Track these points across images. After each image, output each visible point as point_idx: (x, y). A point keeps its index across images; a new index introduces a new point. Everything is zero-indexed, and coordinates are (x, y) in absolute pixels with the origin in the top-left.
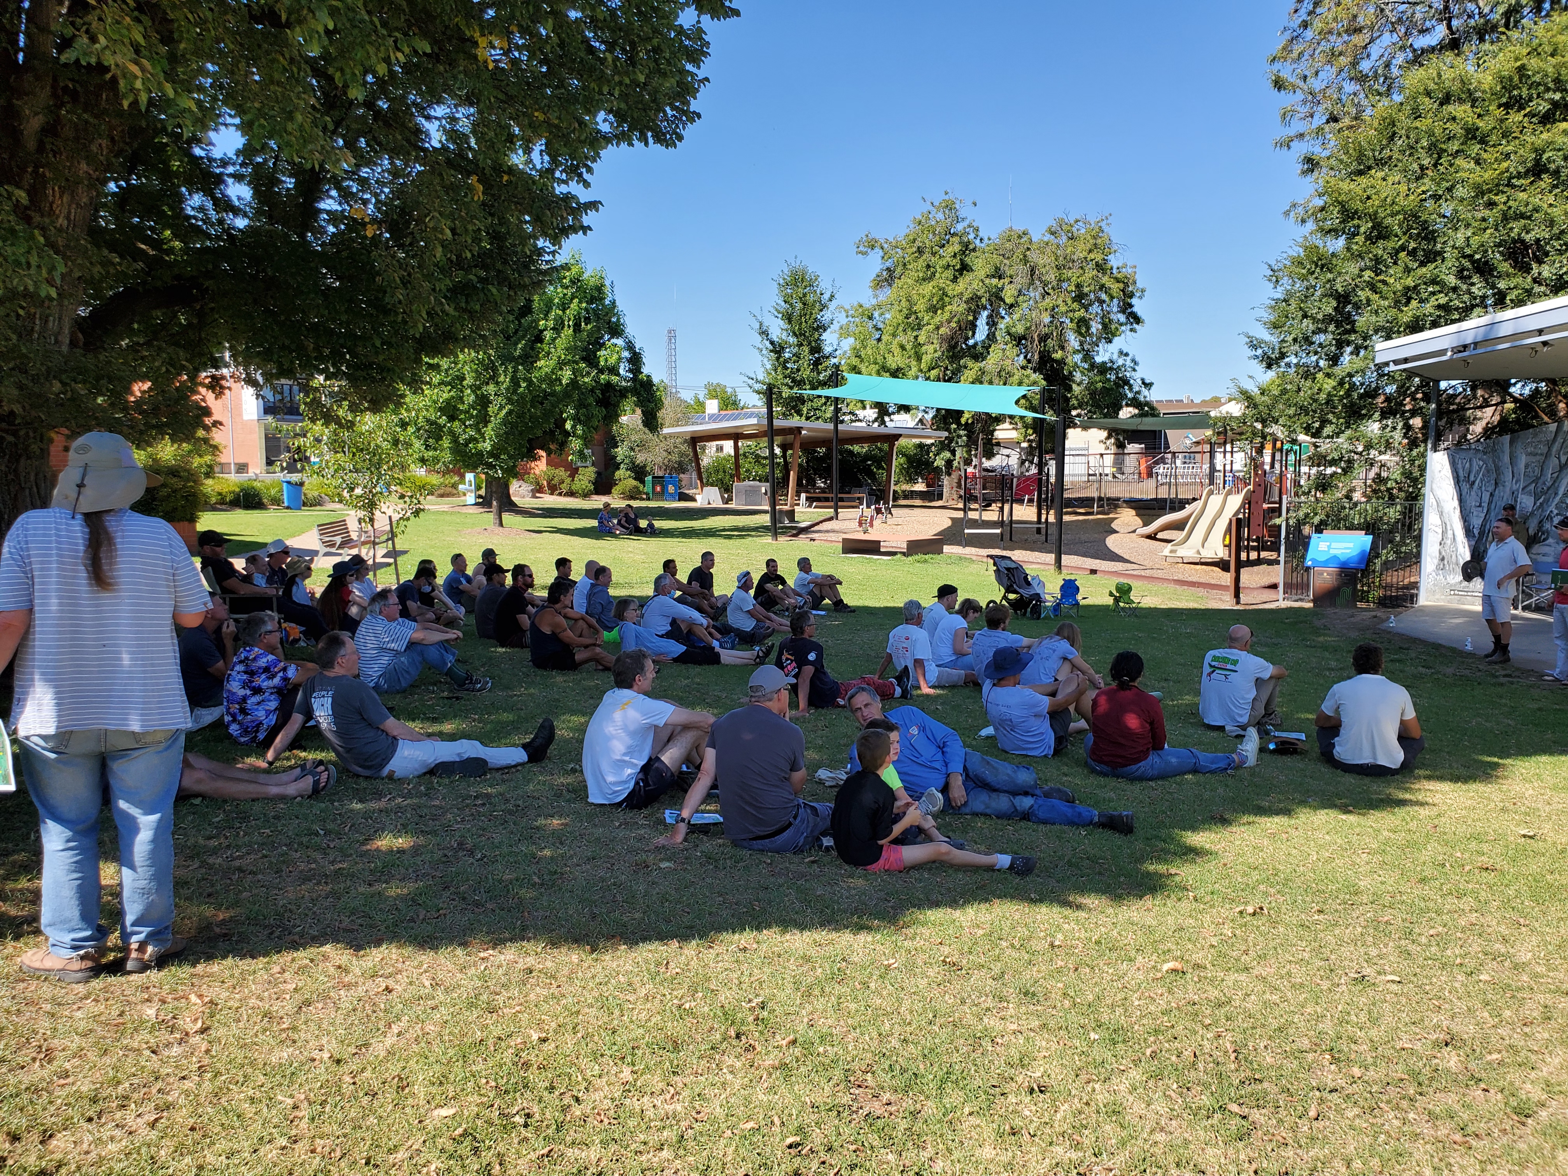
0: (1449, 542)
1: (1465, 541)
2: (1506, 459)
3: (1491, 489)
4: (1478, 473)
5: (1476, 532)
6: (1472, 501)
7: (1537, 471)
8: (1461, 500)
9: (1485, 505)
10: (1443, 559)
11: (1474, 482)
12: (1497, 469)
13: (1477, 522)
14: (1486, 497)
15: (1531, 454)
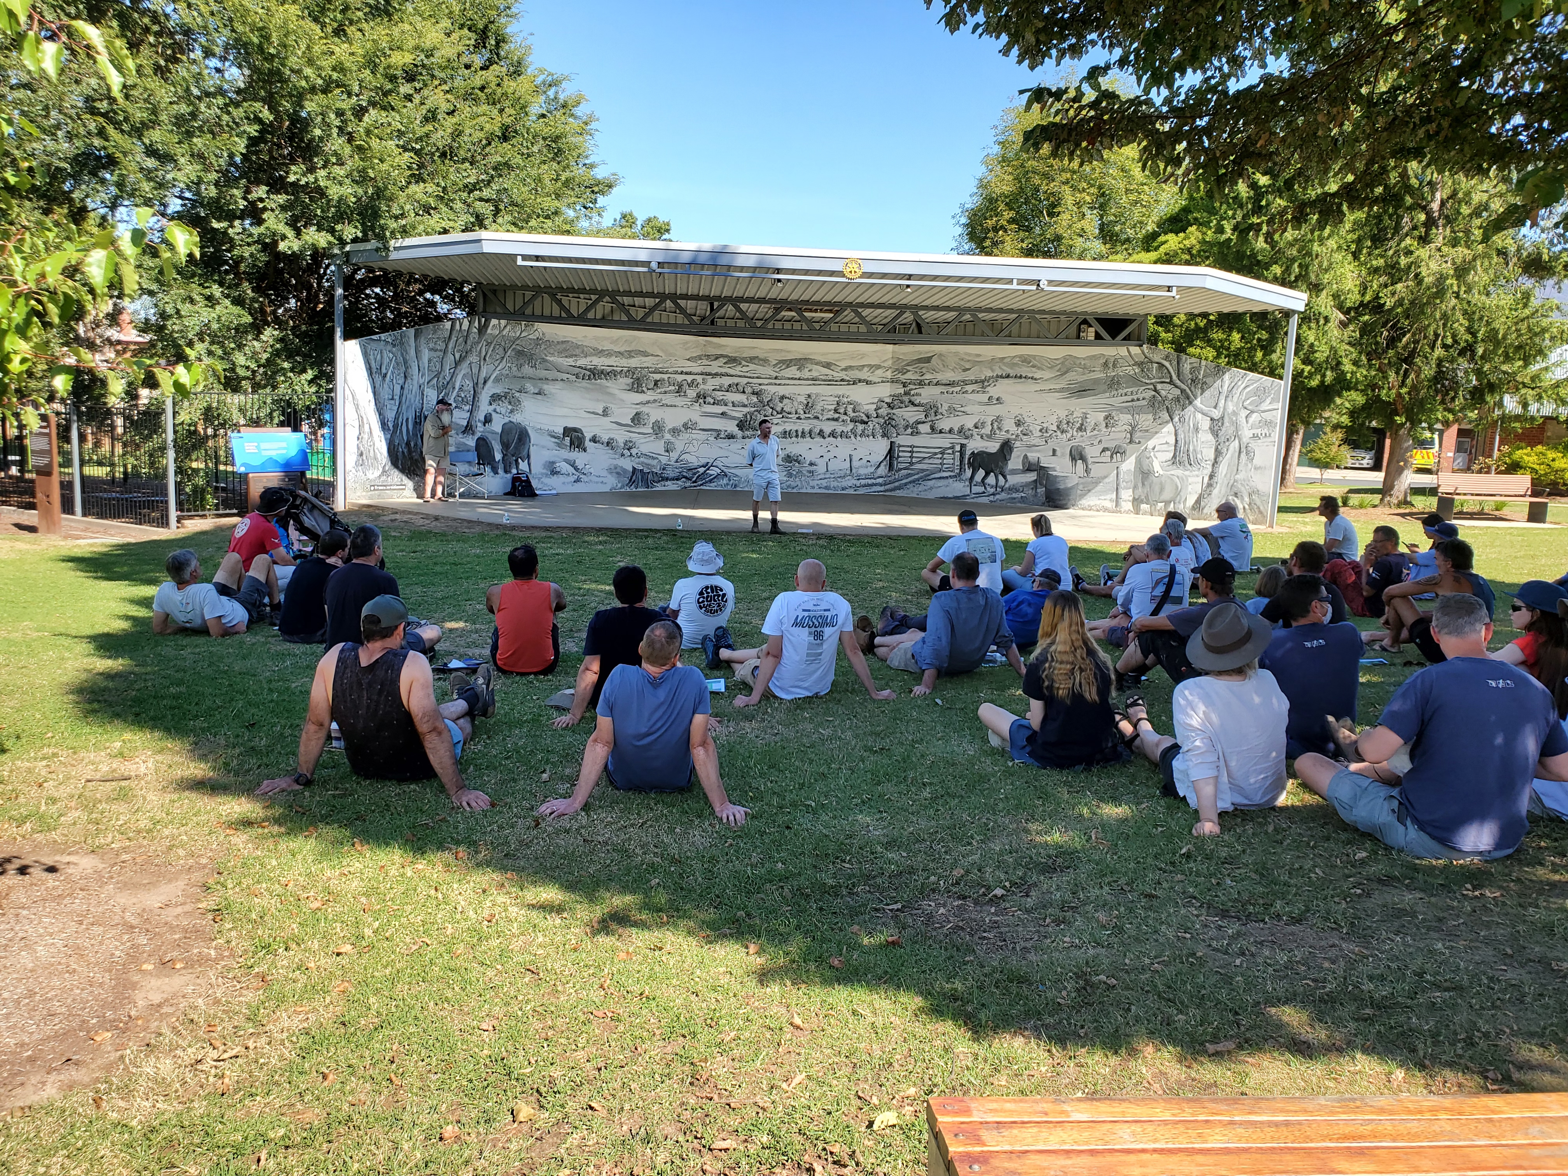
0: (366, 436)
1: (382, 434)
2: (412, 352)
3: (401, 381)
4: (388, 365)
5: (391, 425)
6: (385, 394)
7: (438, 366)
8: (375, 393)
9: (397, 397)
10: (361, 454)
11: (385, 375)
12: (405, 362)
13: (390, 415)
14: (397, 389)
15: (431, 350)
